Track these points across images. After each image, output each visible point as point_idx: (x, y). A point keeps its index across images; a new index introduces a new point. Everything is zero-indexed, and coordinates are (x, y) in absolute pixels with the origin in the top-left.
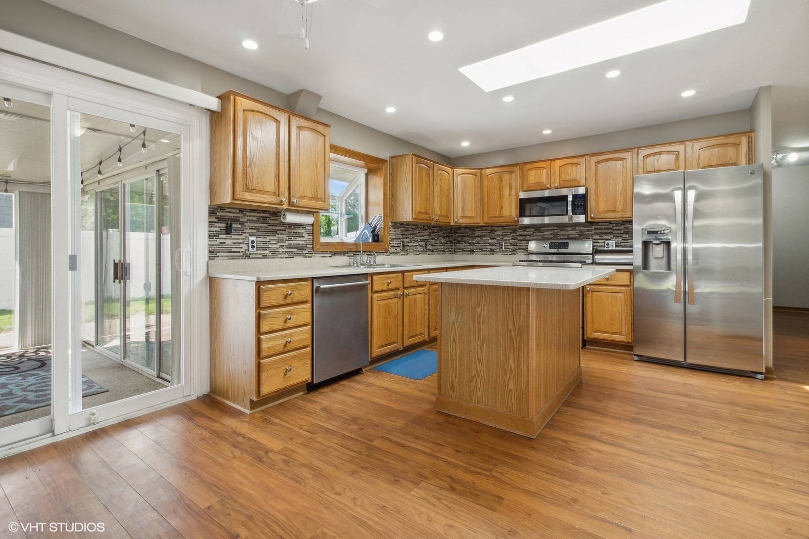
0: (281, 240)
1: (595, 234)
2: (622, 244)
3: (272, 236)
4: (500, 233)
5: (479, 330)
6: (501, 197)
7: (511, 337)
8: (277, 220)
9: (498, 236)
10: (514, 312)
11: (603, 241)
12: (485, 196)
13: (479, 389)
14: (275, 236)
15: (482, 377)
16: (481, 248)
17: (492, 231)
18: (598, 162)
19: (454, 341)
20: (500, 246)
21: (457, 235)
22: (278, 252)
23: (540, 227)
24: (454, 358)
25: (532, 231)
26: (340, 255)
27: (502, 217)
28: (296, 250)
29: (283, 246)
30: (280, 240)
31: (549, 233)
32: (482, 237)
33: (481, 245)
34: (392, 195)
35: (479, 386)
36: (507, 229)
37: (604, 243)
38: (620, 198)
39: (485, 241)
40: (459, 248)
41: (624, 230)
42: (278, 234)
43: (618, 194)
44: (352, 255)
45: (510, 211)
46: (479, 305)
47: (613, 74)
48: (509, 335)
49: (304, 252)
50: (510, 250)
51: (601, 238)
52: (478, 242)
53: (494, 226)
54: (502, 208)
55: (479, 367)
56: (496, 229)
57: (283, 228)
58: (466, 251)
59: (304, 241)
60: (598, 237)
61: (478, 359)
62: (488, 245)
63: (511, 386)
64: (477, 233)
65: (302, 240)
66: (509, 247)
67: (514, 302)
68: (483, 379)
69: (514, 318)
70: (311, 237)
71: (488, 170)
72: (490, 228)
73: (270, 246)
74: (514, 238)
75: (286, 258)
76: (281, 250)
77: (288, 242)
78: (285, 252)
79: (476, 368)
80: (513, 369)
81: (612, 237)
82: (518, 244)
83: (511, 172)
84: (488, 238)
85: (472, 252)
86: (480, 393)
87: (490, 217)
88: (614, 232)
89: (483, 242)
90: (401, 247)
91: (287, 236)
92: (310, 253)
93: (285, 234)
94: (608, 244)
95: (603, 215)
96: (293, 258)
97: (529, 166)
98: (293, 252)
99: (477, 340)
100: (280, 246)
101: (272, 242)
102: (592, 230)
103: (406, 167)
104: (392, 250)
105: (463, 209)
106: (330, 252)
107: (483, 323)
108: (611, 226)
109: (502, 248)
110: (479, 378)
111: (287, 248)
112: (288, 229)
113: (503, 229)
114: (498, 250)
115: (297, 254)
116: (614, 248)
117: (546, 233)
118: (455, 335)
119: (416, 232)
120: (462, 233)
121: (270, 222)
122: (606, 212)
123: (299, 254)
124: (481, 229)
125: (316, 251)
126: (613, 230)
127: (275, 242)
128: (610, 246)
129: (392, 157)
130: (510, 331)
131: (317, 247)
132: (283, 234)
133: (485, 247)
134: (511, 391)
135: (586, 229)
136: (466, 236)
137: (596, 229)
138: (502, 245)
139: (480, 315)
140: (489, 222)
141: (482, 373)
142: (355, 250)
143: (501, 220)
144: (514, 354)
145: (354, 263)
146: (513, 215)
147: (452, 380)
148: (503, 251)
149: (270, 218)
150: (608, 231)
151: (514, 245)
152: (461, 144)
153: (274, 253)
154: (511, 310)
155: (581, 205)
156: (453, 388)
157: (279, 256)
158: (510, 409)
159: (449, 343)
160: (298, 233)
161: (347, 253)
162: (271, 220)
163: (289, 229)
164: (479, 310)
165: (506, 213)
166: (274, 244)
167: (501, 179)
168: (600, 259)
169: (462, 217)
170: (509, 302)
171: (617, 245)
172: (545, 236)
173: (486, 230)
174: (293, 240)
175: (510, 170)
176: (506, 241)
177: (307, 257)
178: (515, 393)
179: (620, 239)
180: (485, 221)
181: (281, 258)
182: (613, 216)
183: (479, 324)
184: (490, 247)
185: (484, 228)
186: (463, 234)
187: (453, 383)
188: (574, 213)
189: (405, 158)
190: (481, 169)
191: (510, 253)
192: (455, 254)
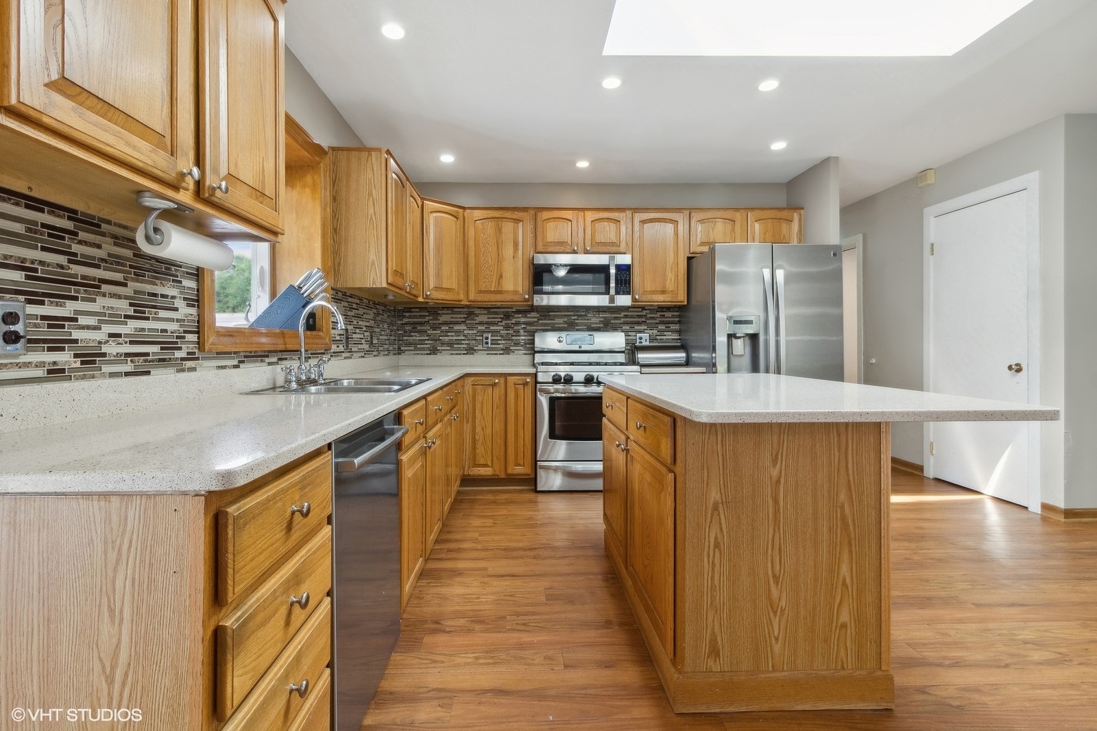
0: (115, 318)
1: (625, 323)
2: (657, 337)
3: (84, 299)
4: (484, 318)
5: (776, 512)
6: (500, 259)
7: (844, 519)
8: (99, 247)
9: (481, 323)
10: (850, 467)
11: (634, 334)
12: (472, 254)
13: (777, 639)
14: (94, 301)
15: (783, 610)
16: (450, 344)
17: (471, 315)
18: (643, 222)
19: (717, 545)
20: (485, 341)
21: (405, 320)
22: (104, 355)
23: (549, 312)
24: (716, 582)
25: (535, 317)
26: (255, 361)
27: (500, 292)
28: (155, 349)
29: (119, 335)
30: (110, 316)
31: (561, 321)
32: (451, 326)
33: (450, 338)
34: (335, 230)
35: (776, 634)
36: (496, 313)
37: (636, 336)
38: (670, 275)
39: (458, 332)
40: (409, 344)
41: (660, 319)
42: (104, 295)
43: (668, 269)
44: (275, 360)
45: (515, 283)
46: (775, 462)
47: (769, 85)
48: (839, 515)
49: (178, 354)
50: (501, 346)
51: (632, 330)
52: (445, 333)
53: (475, 308)
54: (501, 276)
55: (775, 592)
56: (477, 311)
57: (118, 277)
58: (423, 349)
59: (178, 320)
60: (628, 328)
61: (774, 576)
62: (463, 338)
63: (845, 617)
64: (443, 319)
65: (171, 320)
66: (499, 342)
67: (850, 449)
68: (786, 615)
69: (849, 481)
70: (193, 311)
71: (476, 211)
72: (466, 310)
73: (76, 334)
74: (507, 327)
75: (127, 374)
76: (112, 349)
77: (133, 325)
78: (127, 355)
79: (769, 597)
80: (848, 581)
81: (646, 328)
82: (513, 338)
83: (517, 221)
84: (463, 327)
85: (434, 351)
86: (777, 648)
87: (481, 292)
88: (648, 321)
89: (453, 334)
90: (344, 340)
91: (131, 305)
92: (191, 357)
93: (126, 298)
94: (641, 338)
95: (650, 297)
96: (148, 373)
97: (545, 215)
98: (147, 354)
99: (770, 536)
100: (111, 335)
101: (83, 321)
102: (621, 317)
103: (371, 175)
104: (334, 348)
105: (438, 275)
106: (235, 353)
107: (785, 497)
108: (644, 313)
109: (487, 343)
110: (775, 613)
111: (132, 342)
112: (133, 280)
113: (489, 313)
114: (480, 347)
115: (160, 360)
116: (647, 344)
117: (557, 321)
118: (718, 530)
119: (361, 311)
120: (415, 317)
121: (76, 248)
122: (653, 292)
123: (164, 360)
124: (450, 312)
125: (210, 351)
126: (647, 319)
127: (92, 321)
128: (643, 341)
129: (333, 149)
130: (842, 507)
131: (210, 340)
132: (119, 297)
133: (459, 342)
134: (844, 626)
135: (613, 316)
136: (422, 324)
137: (626, 316)
138: (487, 338)
139: (778, 482)
140: (479, 299)
141: (783, 603)
142: (281, 347)
143: (499, 297)
144: (850, 552)
145: (288, 381)
146: (520, 290)
147: (713, 633)
148: (489, 349)
149: (76, 234)
150: (641, 320)
151: (507, 338)
152: (438, 158)
153: (90, 359)
154: (843, 464)
155: (625, 280)
156: (714, 652)
157: (106, 369)
158: (842, 662)
159: (706, 553)
160: (163, 296)
161: (267, 356)
162: (80, 242)
163: (137, 281)
164: (775, 473)
165: (508, 285)
166: (88, 327)
167: (499, 230)
168: (643, 358)
169: (437, 288)
170: (839, 448)
171: (651, 340)
172: (556, 326)
173: (460, 313)
174: (147, 319)
175: (515, 217)
176: (494, 333)
177: (183, 370)
178: (853, 629)
179: (655, 332)
180: (472, 297)
181: (113, 375)
182: (662, 299)
183: (776, 502)
184: (467, 342)
185: (456, 310)
186: (415, 320)
187: (715, 640)
188: (617, 293)
189: (370, 155)
190: (464, 208)
191: (502, 352)
192: (399, 354)
